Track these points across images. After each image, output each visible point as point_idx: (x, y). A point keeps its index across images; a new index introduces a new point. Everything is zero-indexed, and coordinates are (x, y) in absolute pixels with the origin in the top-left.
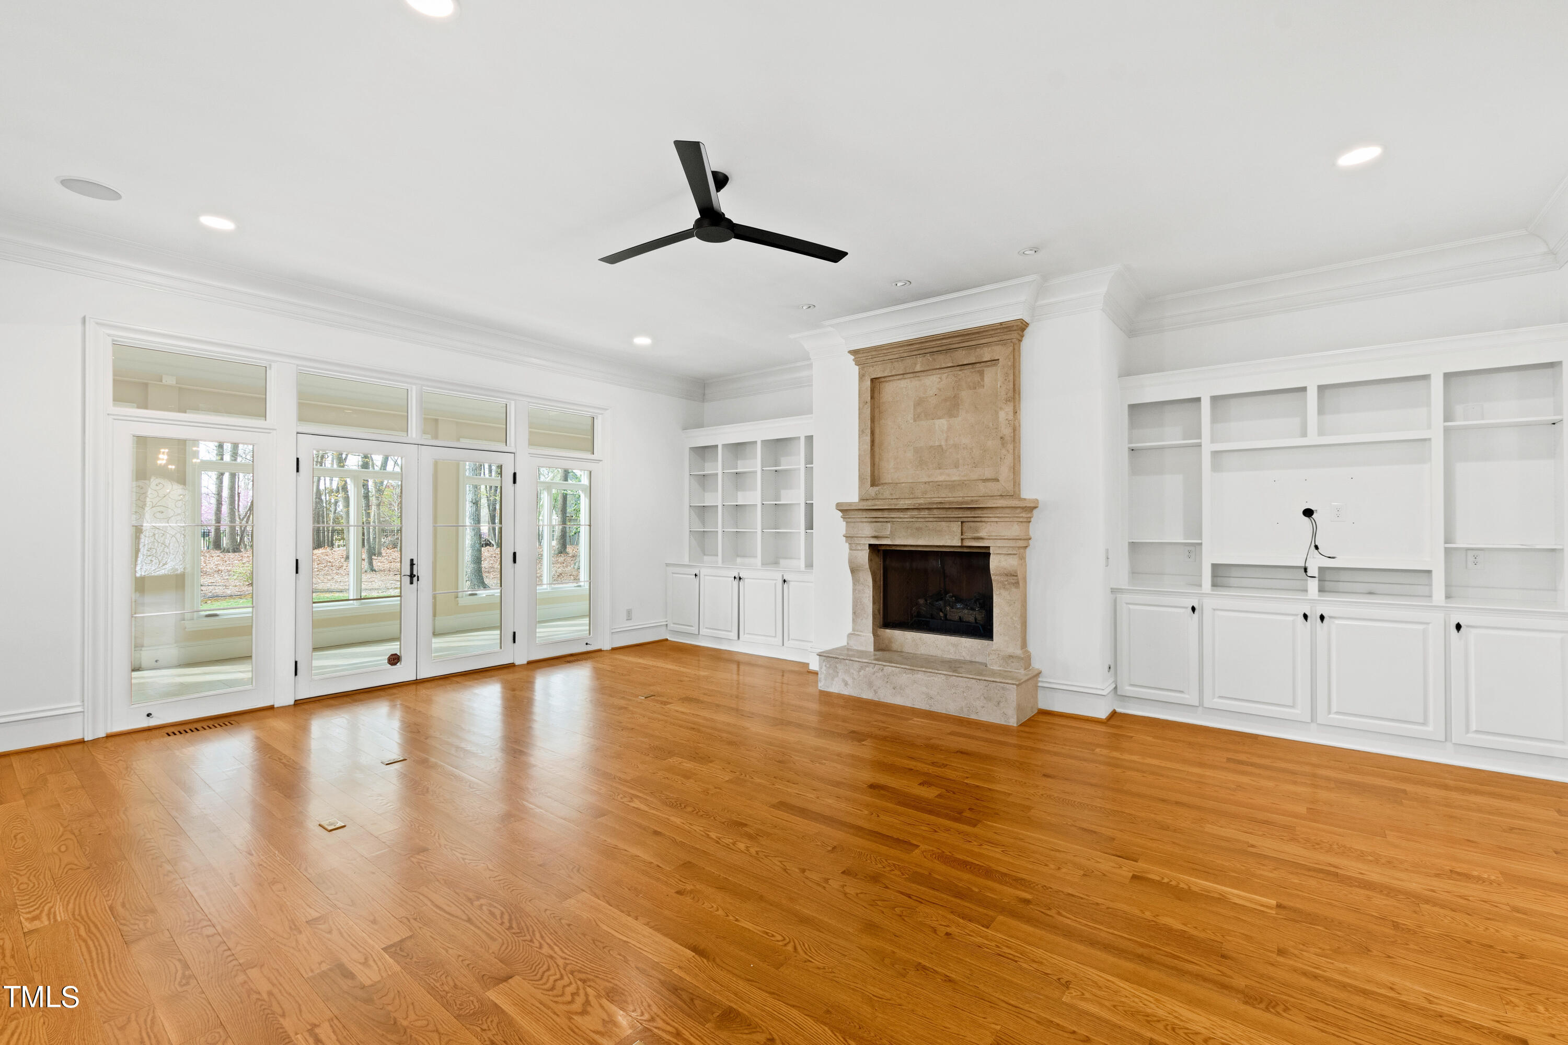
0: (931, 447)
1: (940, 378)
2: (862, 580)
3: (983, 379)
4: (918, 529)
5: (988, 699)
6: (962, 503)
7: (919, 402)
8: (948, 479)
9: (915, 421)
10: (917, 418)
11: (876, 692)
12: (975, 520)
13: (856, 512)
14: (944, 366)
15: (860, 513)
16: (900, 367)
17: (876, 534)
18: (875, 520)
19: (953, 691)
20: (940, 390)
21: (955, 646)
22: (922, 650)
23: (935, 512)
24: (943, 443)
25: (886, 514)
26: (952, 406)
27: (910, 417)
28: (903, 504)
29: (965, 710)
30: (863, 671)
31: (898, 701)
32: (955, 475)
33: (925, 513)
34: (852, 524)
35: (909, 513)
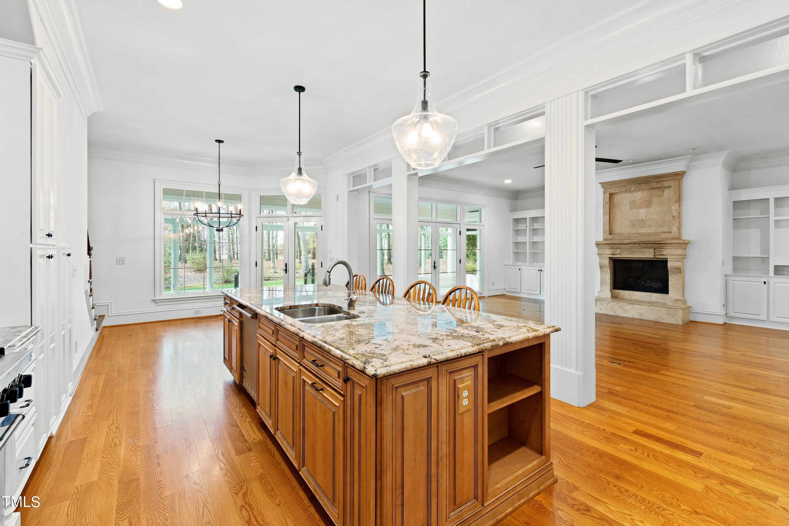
0: (638, 219)
1: (643, 193)
2: (605, 270)
3: (663, 193)
4: (633, 251)
5: (669, 314)
6: (655, 241)
7: (632, 202)
8: (646, 232)
9: (630, 209)
10: (631, 208)
11: (615, 312)
12: (660, 248)
13: (603, 245)
14: (645, 188)
15: (605, 245)
16: (624, 189)
17: (613, 253)
18: (613, 248)
19: (652, 312)
20: (642, 197)
21: (649, 296)
22: (633, 298)
23: (642, 245)
24: (644, 218)
25: (618, 246)
26: (648, 204)
27: (628, 208)
28: (626, 241)
29: (658, 319)
30: (609, 304)
31: (626, 315)
32: (649, 231)
33: (637, 245)
34: (601, 250)
35: (629, 245)
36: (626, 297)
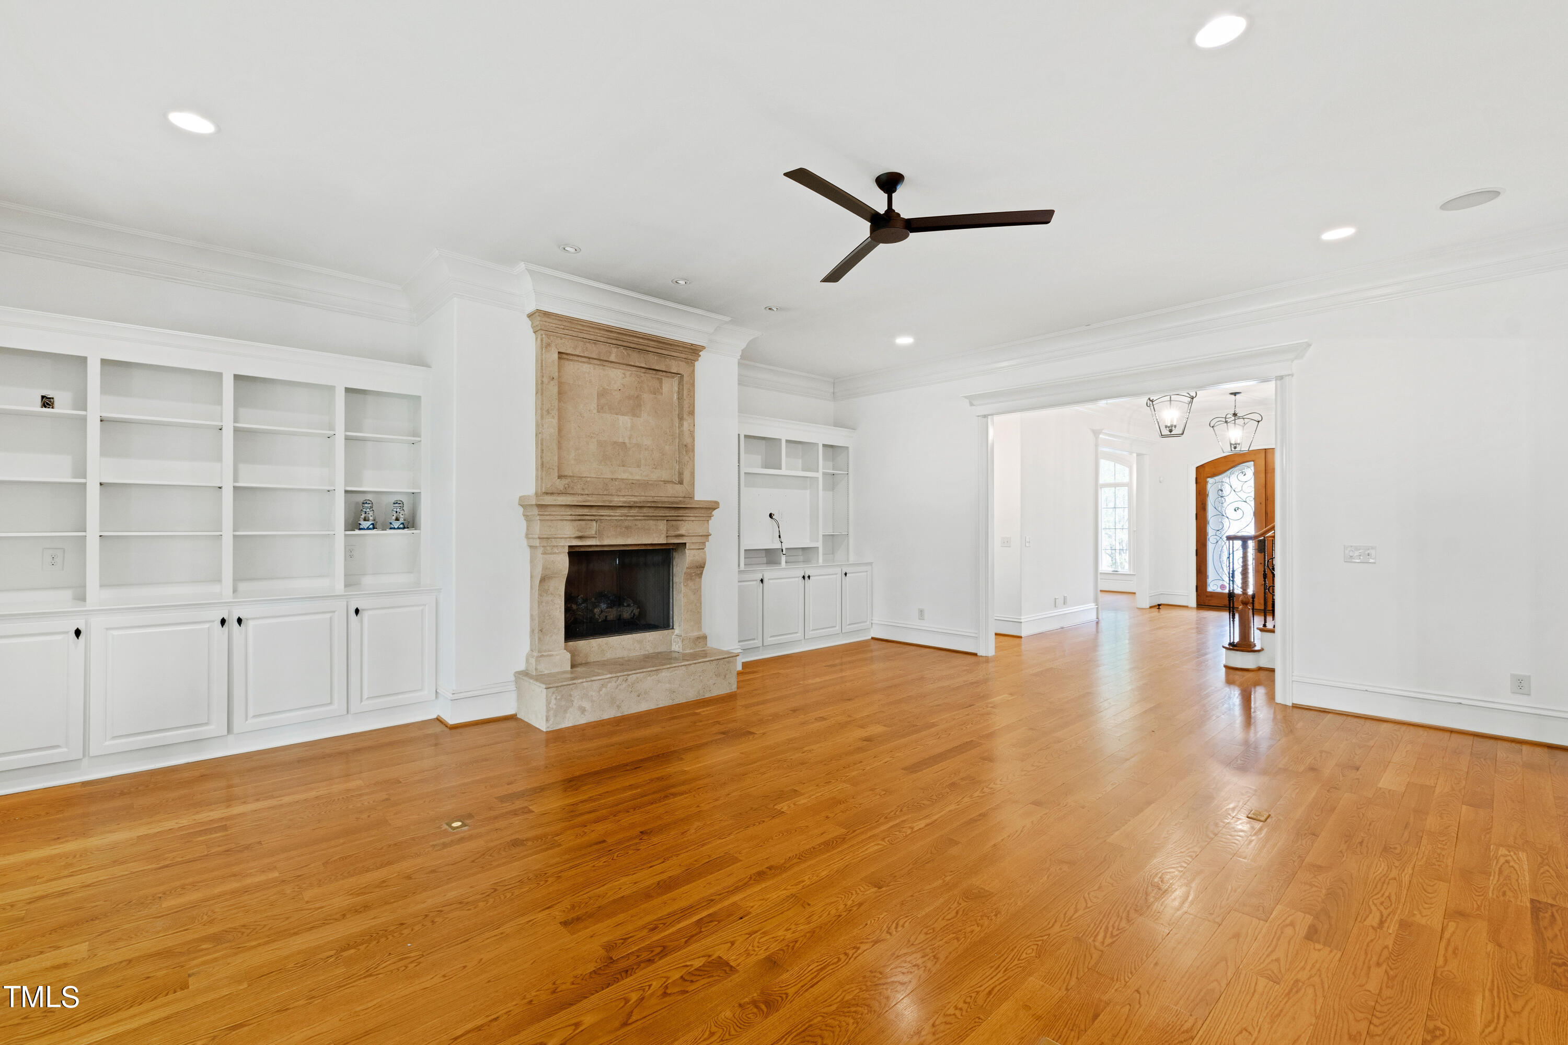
0: (615, 443)
1: (624, 374)
2: (551, 589)
3: (661, 387)
4: (627, 528)
5: (718, 675)
6: (672, 503)
7: (602, 394)
8: (630, 477)
9: (598, 412)
10: (600, 409)
11: (619, 707)
12: (678, 519)
13: (557, 509)
14: (638, 364)
15: (563, 509)
16: (593, 350)
17: (580, 534)
18: (580, 519)
19: (692, 678)
20: (624, 385)
21: (640, 642)
22: (609, 655)
23: (645, 510)
24: (627, 441)
25: (594, 512)
26: (634, 406)
27: (593, 406)
28: (617, 500)
29: (701, 692)
30: (604, 689)
31: (644, 707)
32: (637, 475)
33: (634, 512)
34: (549, 523)
35: (619, 512)
36: (592, 659)
